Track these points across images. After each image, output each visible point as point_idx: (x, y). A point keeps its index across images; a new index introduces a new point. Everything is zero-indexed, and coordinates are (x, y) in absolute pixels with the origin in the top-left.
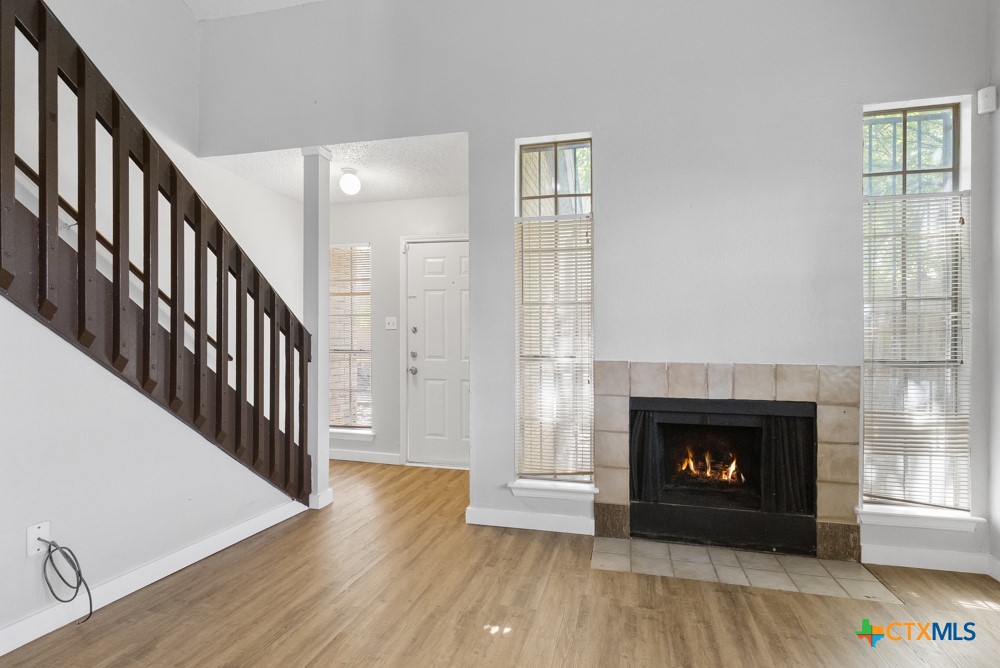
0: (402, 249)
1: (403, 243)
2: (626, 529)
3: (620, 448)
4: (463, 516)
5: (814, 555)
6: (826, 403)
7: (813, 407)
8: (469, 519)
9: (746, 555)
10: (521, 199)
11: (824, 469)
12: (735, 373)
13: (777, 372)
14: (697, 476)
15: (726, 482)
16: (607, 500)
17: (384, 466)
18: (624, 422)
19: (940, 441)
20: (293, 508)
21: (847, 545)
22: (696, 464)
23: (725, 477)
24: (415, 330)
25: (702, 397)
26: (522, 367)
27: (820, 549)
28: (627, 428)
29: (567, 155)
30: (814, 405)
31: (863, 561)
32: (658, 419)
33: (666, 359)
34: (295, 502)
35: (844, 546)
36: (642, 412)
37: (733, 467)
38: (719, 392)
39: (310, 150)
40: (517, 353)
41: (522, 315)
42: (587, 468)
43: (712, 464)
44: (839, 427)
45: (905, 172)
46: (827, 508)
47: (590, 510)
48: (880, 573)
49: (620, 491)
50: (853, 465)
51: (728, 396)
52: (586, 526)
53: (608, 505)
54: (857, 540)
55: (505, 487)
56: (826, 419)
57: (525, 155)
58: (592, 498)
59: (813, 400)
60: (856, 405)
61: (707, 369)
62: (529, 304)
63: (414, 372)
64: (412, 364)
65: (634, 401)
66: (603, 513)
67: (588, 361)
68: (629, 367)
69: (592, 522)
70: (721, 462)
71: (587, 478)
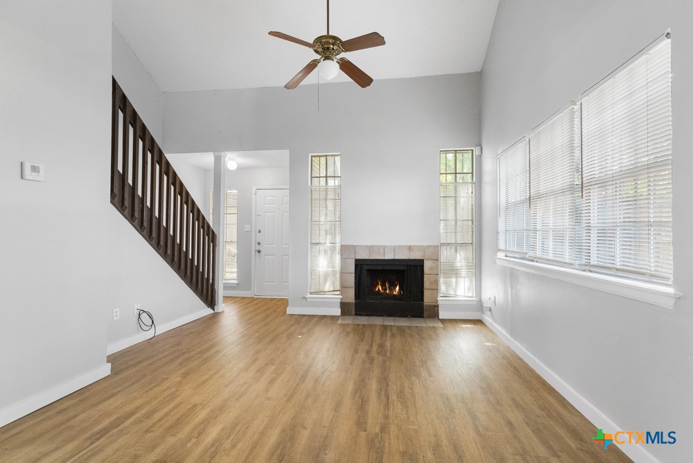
0: (254, 192)
1: (254, 190)
2: (353, 312)
3: (351, 280)
4: (285, 312)
5: (423, 317)
6: (427, 259)
7: (422, 261)
8: (288, 313)
9: (395, 318)
10: (312, 177)
11: (426, 285)
12: (395, 249)
13: (410, 248)
14: (383, 293)
15: (395, 295)
16: (346, 301)
17: (243, 298)
18: (352, 269)
19: (464, 272)
20: (209, 311)
21: (434, 312)
22: (382, 287)
23: (395, 293)
24: (260, 231)
25: (382, 258)
26: (311, 248)
27: (425, 314)
28: (354, 272)
29: (330, 160)
30: (423, 260)
31: (440, 318)
32: (366, 267)
33: (369, 244)
34: (209, 309)
35: (433, 312)
36: (360, 264)
37: (398, 288)
38: (389, 256)
39: (217, 154)
40: (309, 243)
41: (311, 226)
42: (338, 288)
43: (389, 287)
44: (432, 268)
45: (456, 173)
46: (427, 299)
47: (339, 305)
48: (443, 321)
49: (351, 297)
50: (436, 282)
51: (392, 258)
52: (337, 312)
53: (346, 303)
54: (438, 310)
55: (304, 298)
56: (427, 266)
57: (313, 158)
58: (340, 300)
59: (422, 258)
60: (437, 260)
61: (384, 248)
62: (315, 221)
63: (259, 252)
64: (258, 248)
65: (357, 261)
66: (344, 306)
67: (338, 245)
68: (354, 247)
69: (340, 310)
70: (393, 286)
71: (338, 293)
